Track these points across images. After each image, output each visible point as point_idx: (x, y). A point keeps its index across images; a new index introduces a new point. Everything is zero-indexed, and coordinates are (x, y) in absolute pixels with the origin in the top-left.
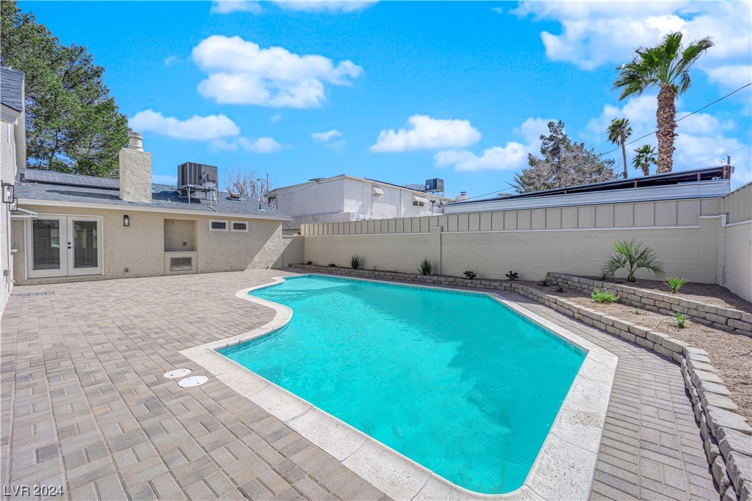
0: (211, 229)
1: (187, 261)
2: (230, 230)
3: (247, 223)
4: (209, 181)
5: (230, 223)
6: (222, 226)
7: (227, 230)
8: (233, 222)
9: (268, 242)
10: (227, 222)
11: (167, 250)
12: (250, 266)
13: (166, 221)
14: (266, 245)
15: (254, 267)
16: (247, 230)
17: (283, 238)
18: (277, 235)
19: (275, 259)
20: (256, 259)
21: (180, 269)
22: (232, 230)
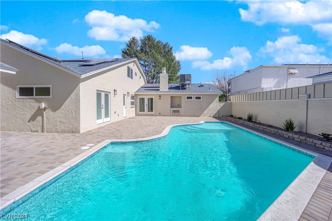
0: (186, 100)
1: (178, 111)
2: (194, 99)
3: (201, 96)
4: (187, 80)
5: (194, 97)
6: (191, 98)
7: (193, 100)
8: (195, 96)
9: (211, 105)
10: (193, 96)
11: (171, 107)
12: (202, 115)
13: (171, 97)
14: (210, 106)
15: (204, 116)
16: (201, 100)
17: (219, 103)
18: (216, 102)
19: (215, 113)
20: (205, 112)
21: (175, 114)
22: (195, 100)
